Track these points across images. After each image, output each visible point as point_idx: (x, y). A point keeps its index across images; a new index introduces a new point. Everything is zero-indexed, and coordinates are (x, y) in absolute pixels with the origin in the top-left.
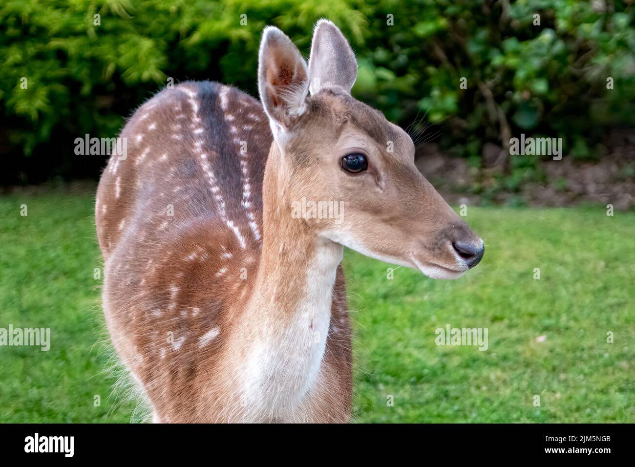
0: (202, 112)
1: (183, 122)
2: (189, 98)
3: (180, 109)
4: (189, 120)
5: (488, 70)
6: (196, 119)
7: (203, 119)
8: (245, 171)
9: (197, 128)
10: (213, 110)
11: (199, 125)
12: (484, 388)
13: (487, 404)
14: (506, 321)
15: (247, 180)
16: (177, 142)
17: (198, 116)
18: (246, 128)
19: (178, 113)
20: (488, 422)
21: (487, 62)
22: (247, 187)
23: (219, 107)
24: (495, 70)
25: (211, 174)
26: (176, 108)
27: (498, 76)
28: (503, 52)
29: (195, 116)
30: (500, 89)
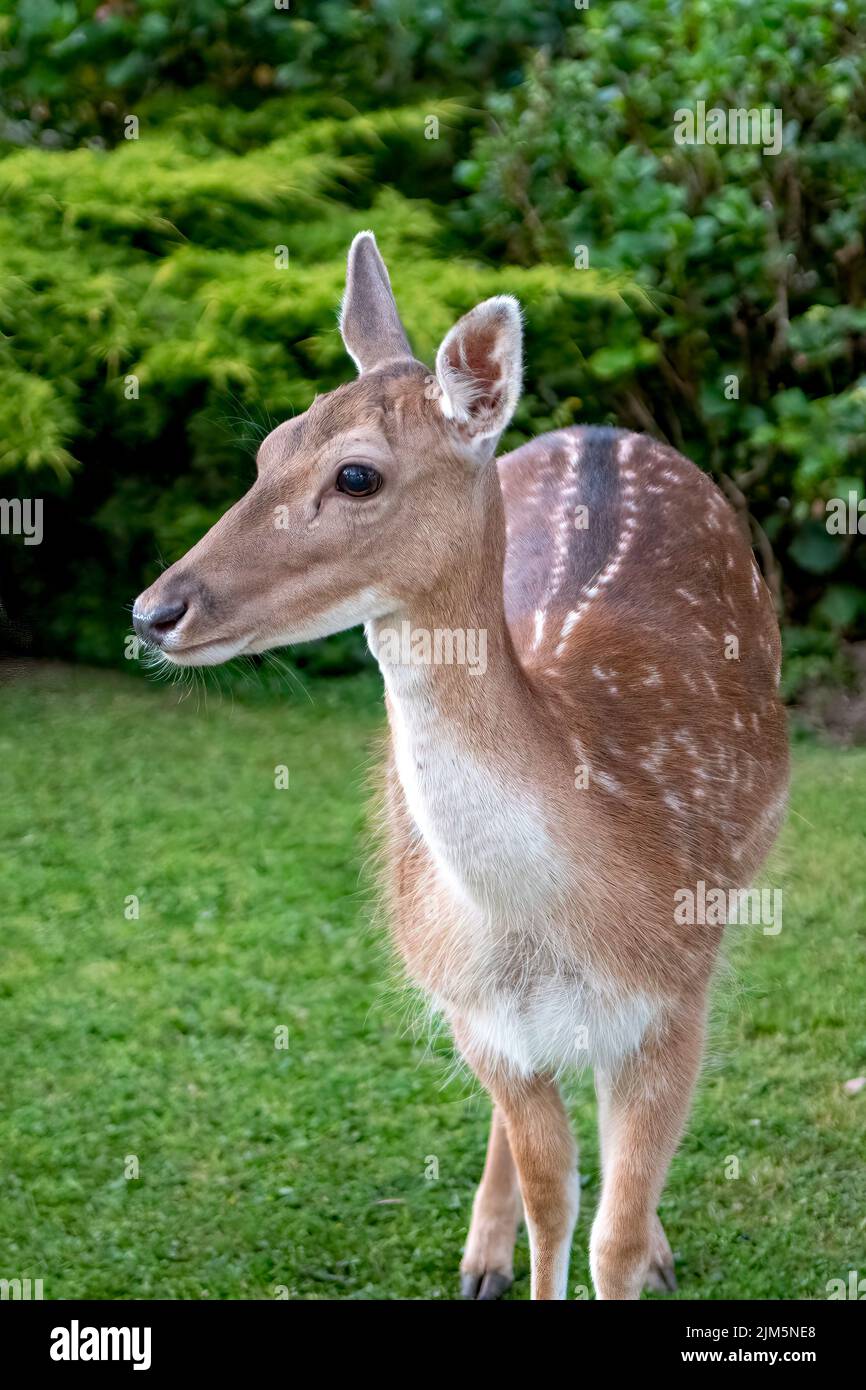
0: (584, 465)
1: (548, 480)
2: (567, 445)
3: (549, 459)
4: (559, 476)
5: (741, 452)
6: (571, 475)
7: (581, 476)
8: (623, 546)
9: (568, 486)
10: (602, 463)
11: (574, 483)
12: (737, 1206)
13: (745, 1247)
14: (781, 1038)
15: (619, 559)
16: (530, 508)
17: (575, 470)
18: (651, 489)
19: (542, 466)
20: (747, 1296)
21: (738, 435)
22: (613, 569)
23: (615, 459)
24: (752, 453)
25: (564, 550)
26: (542, 459)
27: (761, 465)
28: (773, 418)
29: (570, 470)
30: (763, 490)
